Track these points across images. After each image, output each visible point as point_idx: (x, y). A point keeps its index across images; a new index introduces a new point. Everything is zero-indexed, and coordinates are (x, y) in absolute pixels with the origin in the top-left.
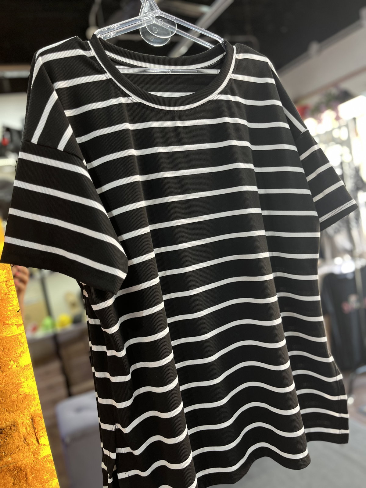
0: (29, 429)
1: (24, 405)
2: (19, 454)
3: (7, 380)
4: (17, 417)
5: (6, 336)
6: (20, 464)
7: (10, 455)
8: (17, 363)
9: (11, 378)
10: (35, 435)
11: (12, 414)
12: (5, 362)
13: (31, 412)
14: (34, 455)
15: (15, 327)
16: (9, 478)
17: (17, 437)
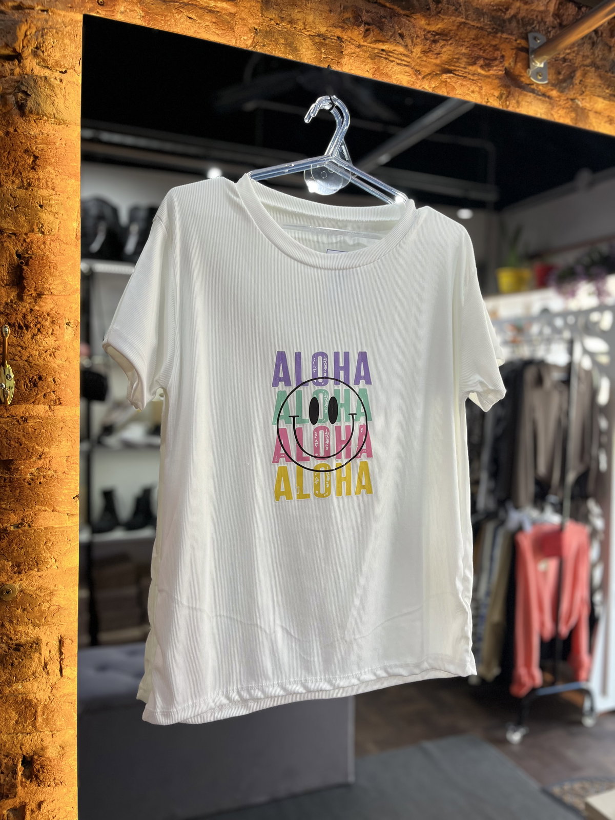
0: (53, 652)
1: (55, 620)
2: (34, 683)
3: (41, 582)
4: (43, 634)
5: (53, 526)
6: (31, 696)
7: (22, 682)
8: (59, 563)
9: (46, 581)
10: (60, 662)
11: (37, 629)
12: (44, 559)
13: (61, 631)
14: (52, 690)
15: (67, 516)
16: (13, 713)
17: (36, 660)
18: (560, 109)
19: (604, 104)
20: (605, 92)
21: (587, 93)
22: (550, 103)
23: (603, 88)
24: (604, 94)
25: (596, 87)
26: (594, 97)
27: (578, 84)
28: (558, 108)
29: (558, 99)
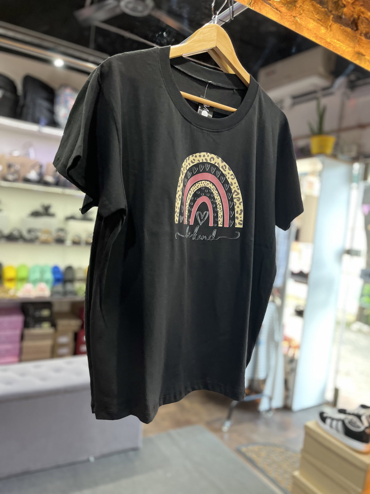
18: (286, 21)
19: (313, 25)
20: (314, 16)
21: (303, 15)
22: (280, 16)
23: (314, 14)
24: (314, 18)
25: (309, 12)
26: (308, 18)
27: (299, 8)
28: (285, 20)
29: (285, 15)
